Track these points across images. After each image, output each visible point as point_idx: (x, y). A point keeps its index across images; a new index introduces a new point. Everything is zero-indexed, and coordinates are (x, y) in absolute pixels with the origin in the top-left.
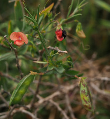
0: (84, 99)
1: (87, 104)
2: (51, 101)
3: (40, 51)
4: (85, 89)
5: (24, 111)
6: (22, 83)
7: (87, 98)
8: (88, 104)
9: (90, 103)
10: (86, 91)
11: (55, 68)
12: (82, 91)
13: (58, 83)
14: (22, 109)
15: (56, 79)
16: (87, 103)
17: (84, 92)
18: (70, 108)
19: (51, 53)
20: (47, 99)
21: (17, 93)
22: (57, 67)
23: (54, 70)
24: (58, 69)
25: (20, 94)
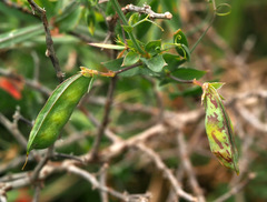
0: (214, 137)
1: (221, 151)
2: (142, 146)
3: (108, 18)
4: (218, 111)
5: (73, 169)
6: (59, 95)
7: (222, 135)
8: (226, 150)
9: (229, 149)
10: (220, 118)
11: (143, 60)
12: (211, 118)
13: (159, 104)
14: (69, 166)
15: (156, 95)
16: (222, 148)
17: (214, 119)
18: (187, 164)
19: (130, 20)
20: (131, 141)
21: (47, 119)
22: (147, 58)
23: (140, 64)
24: (151, 62)
25: (54, 124)
